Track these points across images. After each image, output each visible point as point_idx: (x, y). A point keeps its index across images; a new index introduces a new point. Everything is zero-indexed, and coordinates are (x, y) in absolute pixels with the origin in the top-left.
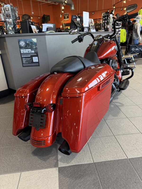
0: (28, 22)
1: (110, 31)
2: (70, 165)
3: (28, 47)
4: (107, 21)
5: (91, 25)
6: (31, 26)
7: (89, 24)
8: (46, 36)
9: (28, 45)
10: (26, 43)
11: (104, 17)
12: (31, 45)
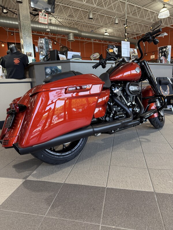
0: (56, 51)
1: (164, 63)
2: (38, 180)
3: (53, 74)
4: (164, 53)
5: (133, 55)
6: (59, 54)
7: (130, 54)
8: (71, 63)
9: (54, 73)
10: (51, 70)
11: (161, 49)
12: (56, 72)
